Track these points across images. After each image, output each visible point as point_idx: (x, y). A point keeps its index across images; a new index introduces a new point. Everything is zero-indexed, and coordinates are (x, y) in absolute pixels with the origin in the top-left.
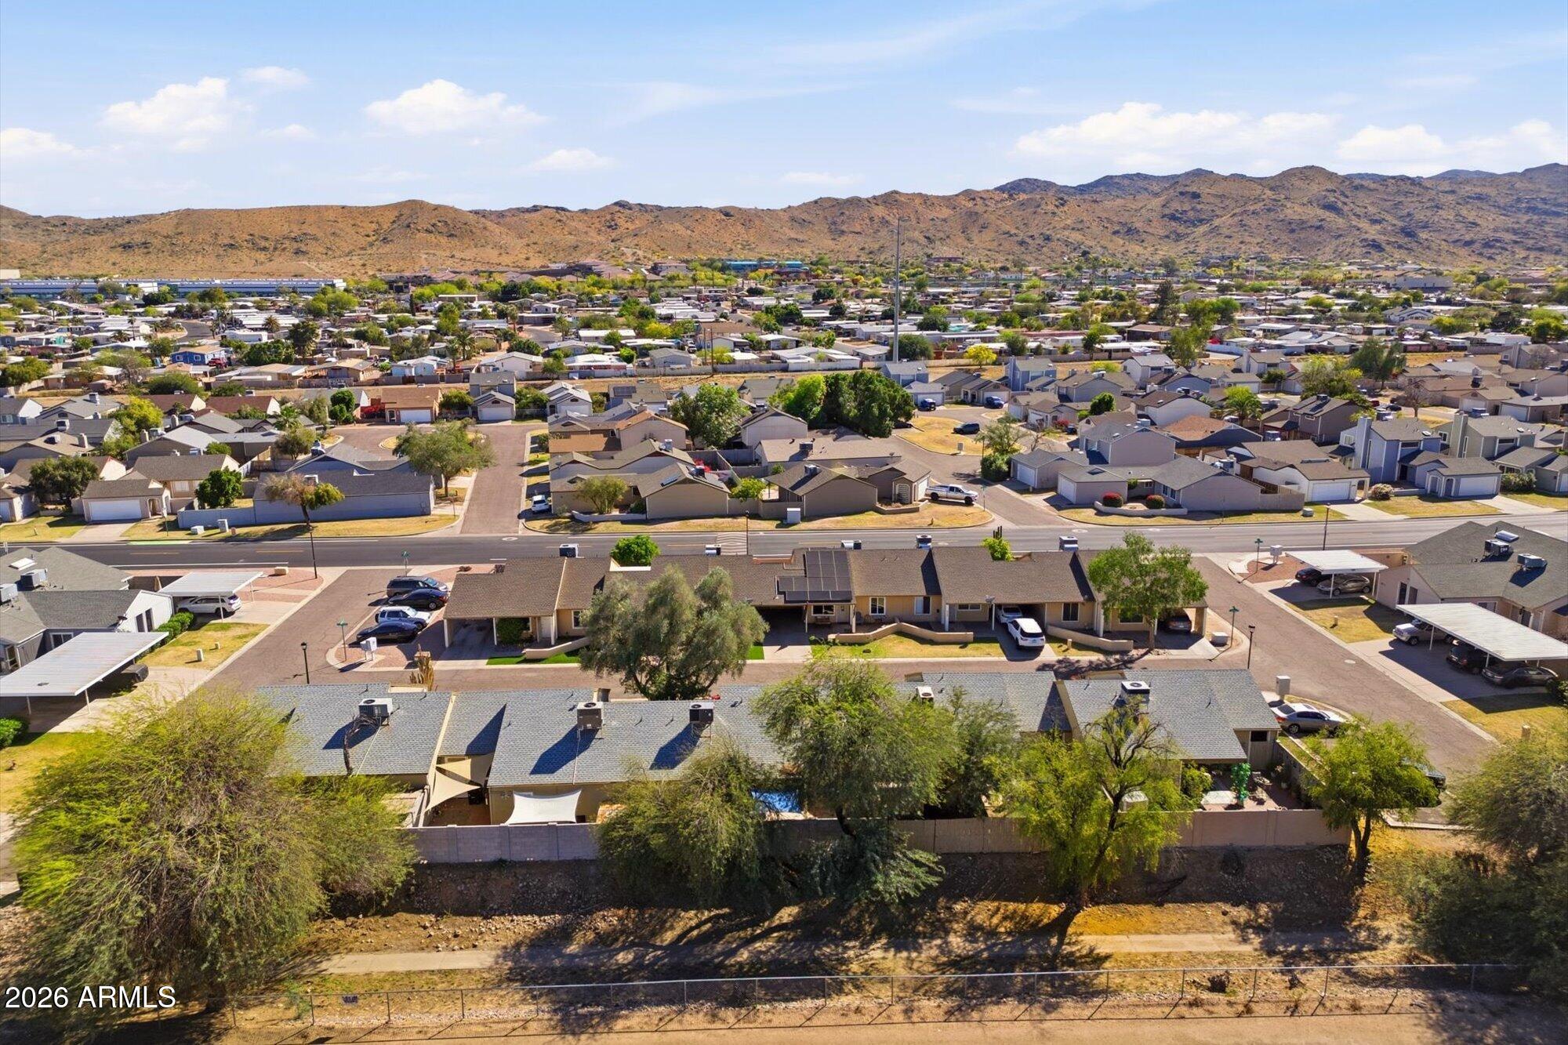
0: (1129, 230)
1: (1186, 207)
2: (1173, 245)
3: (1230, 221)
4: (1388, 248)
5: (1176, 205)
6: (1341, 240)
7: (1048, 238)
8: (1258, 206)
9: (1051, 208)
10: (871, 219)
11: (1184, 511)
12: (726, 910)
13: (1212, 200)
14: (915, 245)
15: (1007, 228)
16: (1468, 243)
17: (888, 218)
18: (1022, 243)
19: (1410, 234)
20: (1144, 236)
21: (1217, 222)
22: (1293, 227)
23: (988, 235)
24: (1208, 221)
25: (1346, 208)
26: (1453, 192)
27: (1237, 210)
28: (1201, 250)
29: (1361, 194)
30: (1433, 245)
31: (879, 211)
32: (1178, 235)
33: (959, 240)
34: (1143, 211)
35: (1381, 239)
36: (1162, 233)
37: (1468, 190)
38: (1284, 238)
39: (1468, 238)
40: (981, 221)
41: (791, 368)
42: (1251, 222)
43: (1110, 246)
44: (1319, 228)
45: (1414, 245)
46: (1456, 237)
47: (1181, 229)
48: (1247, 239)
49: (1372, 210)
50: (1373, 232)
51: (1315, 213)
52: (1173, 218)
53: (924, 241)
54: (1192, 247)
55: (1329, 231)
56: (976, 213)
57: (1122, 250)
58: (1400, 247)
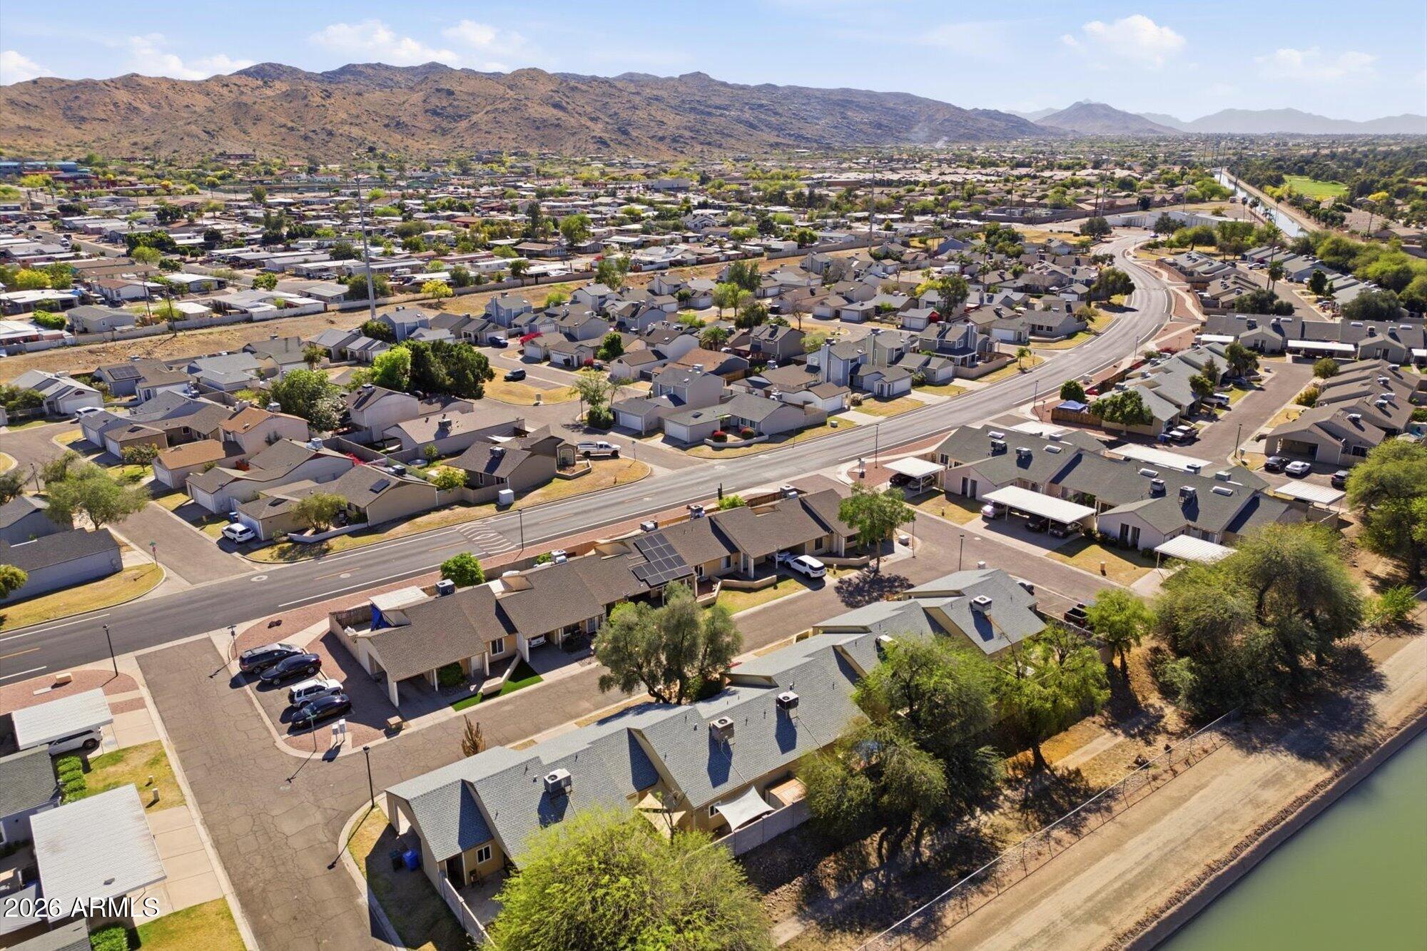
0: (398, 124)
1: (445, 104)
2: (441, 139)
3: (486, 118)
4: (612, 144)
5: (434, 101)
6: (577, 137)
7: (330, 134)
8: (506, 105)
9: (318, 99)
10: (115, 104)
11: (766, 437)
12: (885, 829)
13: (465, 97)
14: (196, 141)
15: (282, 120)
16: (662, 139)
17: (135, 104)
18: (306, 138)
19: (625, 133)
20: (414, 130)
21: (474, 118)
22: (539, 124)
23: (264, 128)
24: (467, 116)
25: (570, 107)
26: (638, 93)
27: (489, 108)
28: (468, 144)
29: (577, 95)
30: (643, 142)
31: (123, 96)
32: (443, 129)
33: (234, 133)
34: (407, 105)
35: (606, 136)
36: (428, 127)
37: (647, 92)
38: (534, 134)
39: (660, 134)
40: (252, 113)
41: (255, 317)
42: (504, 119)
43: (390, 141)
44: (558, 125)
45: (628, 142)
46: (652, 134)
47: (445, 124)
48: (504, 135)
49: (589, 109)
50: (598, 129)
51: (550, 113)
52: (435, 113)
53: (204, 136)
54: (459, 141)
55: (566, 129)
56: (246, 105)
57: (402, 145)
58: (620, 143)
